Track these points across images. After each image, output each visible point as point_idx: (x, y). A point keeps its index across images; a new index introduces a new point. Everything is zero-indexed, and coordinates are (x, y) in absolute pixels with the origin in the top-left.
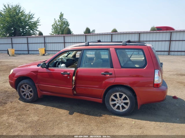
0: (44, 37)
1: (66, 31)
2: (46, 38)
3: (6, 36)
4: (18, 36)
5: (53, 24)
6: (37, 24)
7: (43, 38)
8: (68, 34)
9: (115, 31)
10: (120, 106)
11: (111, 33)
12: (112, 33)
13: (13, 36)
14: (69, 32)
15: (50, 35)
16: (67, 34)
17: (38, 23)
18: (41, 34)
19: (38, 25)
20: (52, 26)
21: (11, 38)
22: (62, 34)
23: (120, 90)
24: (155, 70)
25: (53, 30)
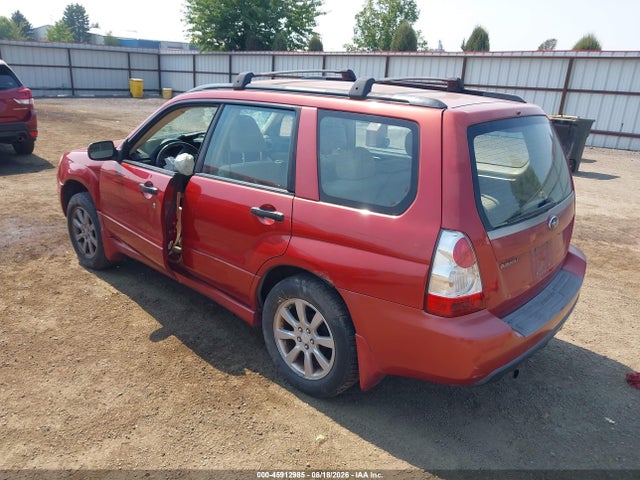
0: (325, 57)
1: (400, 39)
2: (328, 60)
3: (217, 48)
4: (251, 50)
5: (362, 10)
6: (314, 10)
7: (322, 59)
8: (404, 50)
9: (589, 45)
10: (307, 355)
11: (568, 55)
12: (573, 54)
13: (236, 50)
14: (408, 42)
15: (345, 50)
16: (400, 51)
17: (318, 9)
18: (316, 45)
19: (318, 14)
20: (357, 16)
21: (230, 56)
22: (386, 48)
23: (305, 289)
24: (442, 228)
25: (360, 32)
